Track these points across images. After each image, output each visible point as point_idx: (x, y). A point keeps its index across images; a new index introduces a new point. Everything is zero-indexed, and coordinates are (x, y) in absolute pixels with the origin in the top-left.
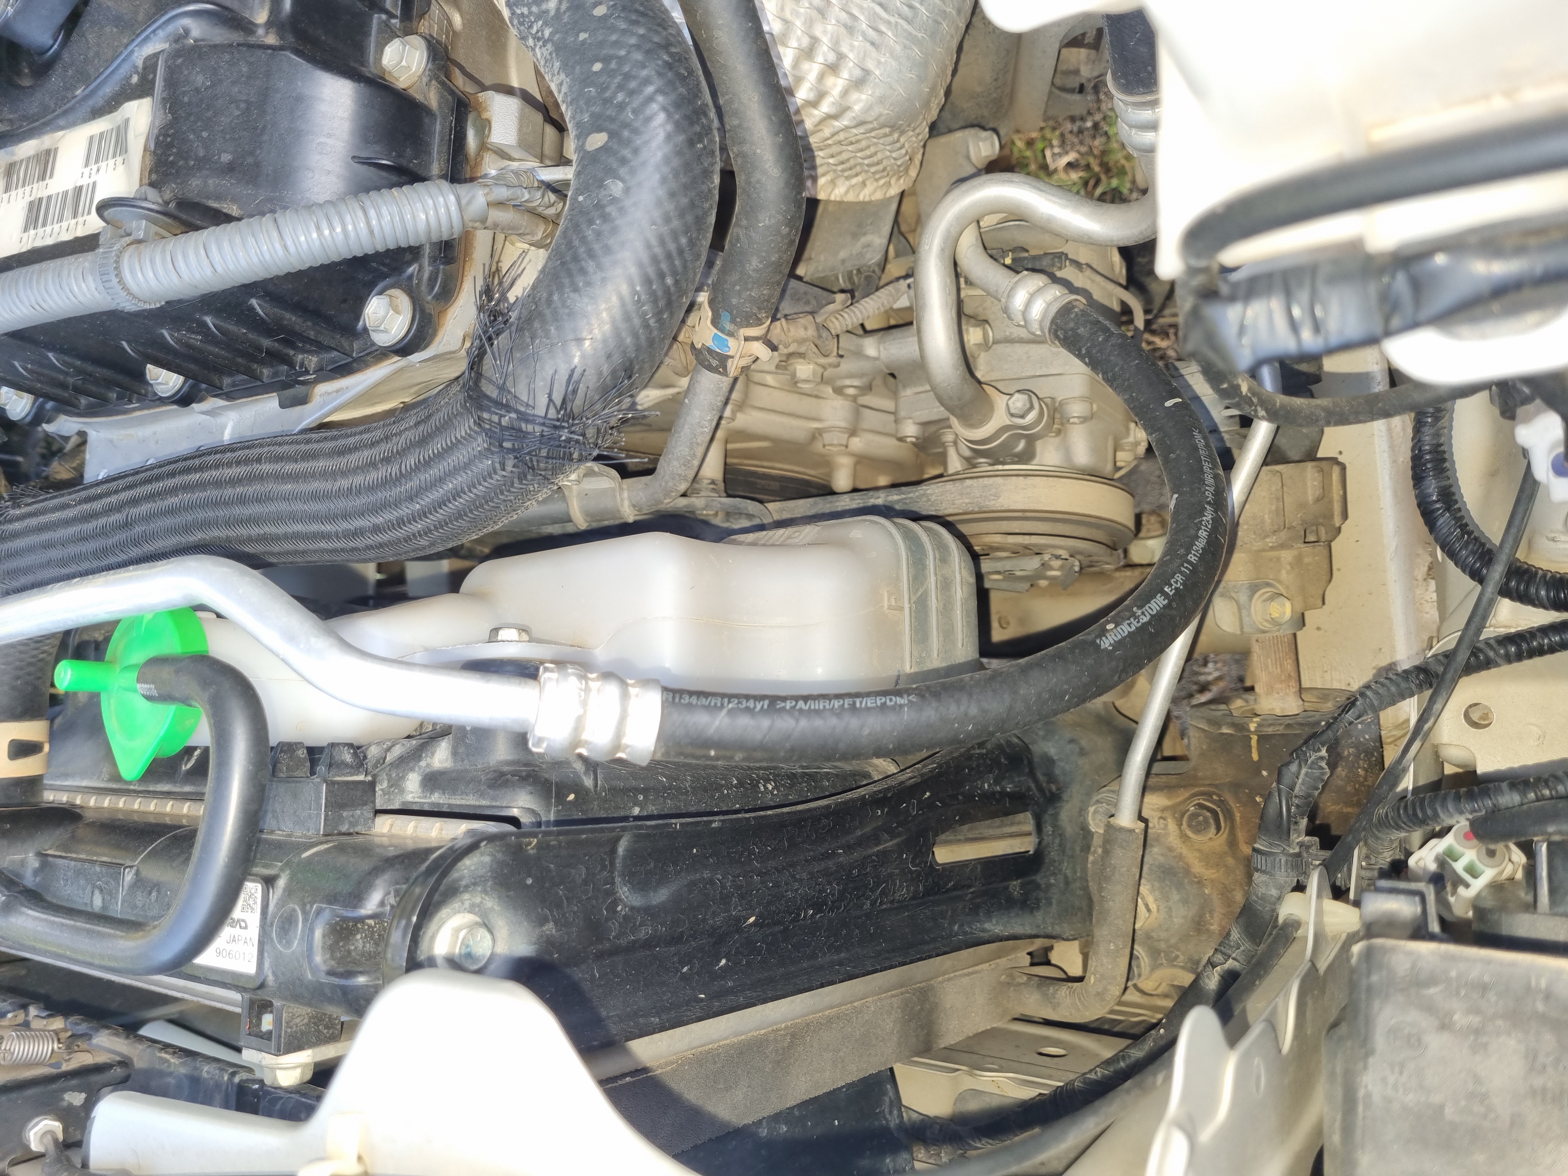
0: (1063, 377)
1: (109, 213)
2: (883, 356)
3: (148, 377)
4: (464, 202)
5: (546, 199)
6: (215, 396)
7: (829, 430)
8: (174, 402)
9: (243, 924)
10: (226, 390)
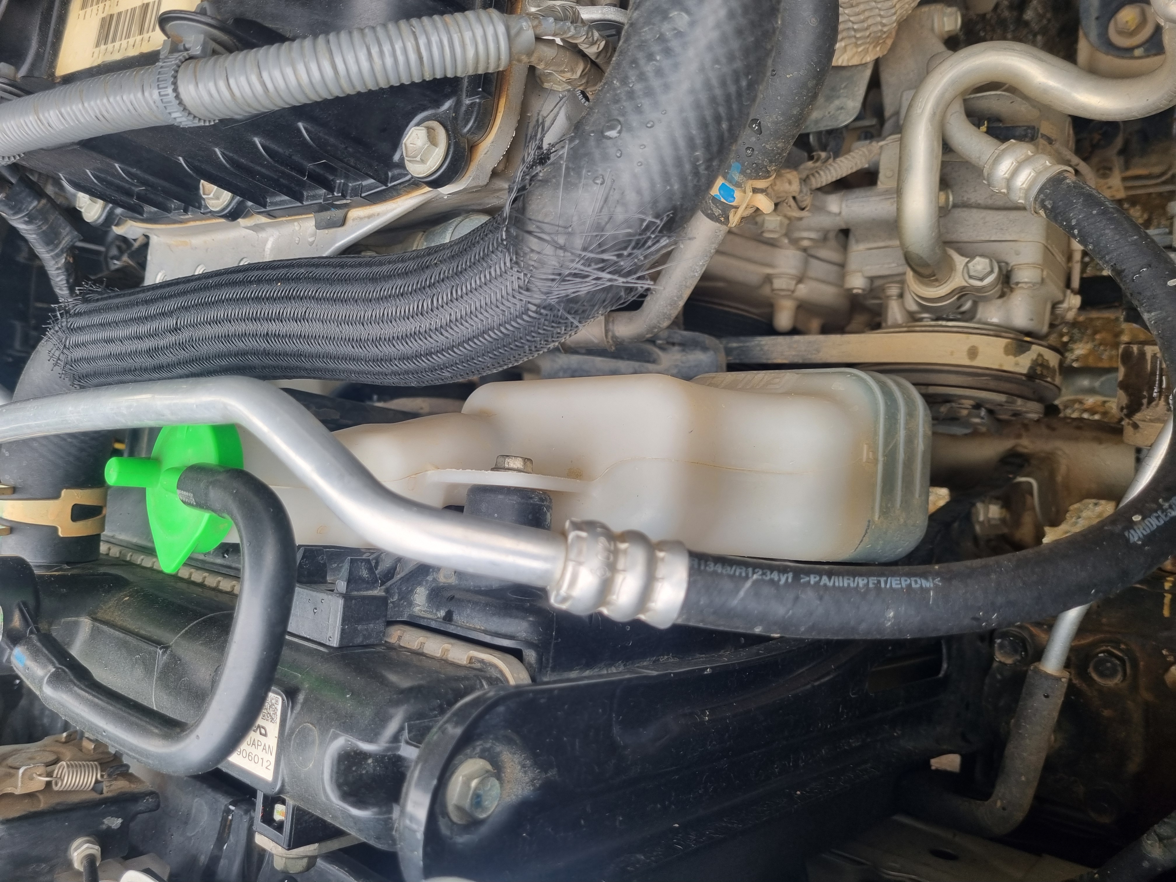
0: (1018, 243)
1: (169, 26)
2: (843, 213)
3: (201, 192)
4: (513, 32)
5: (590, 37)
6: (259, 213)
7: (779, 276)
8: (222, 217)
9: (263, 731)
10: (268, 209)
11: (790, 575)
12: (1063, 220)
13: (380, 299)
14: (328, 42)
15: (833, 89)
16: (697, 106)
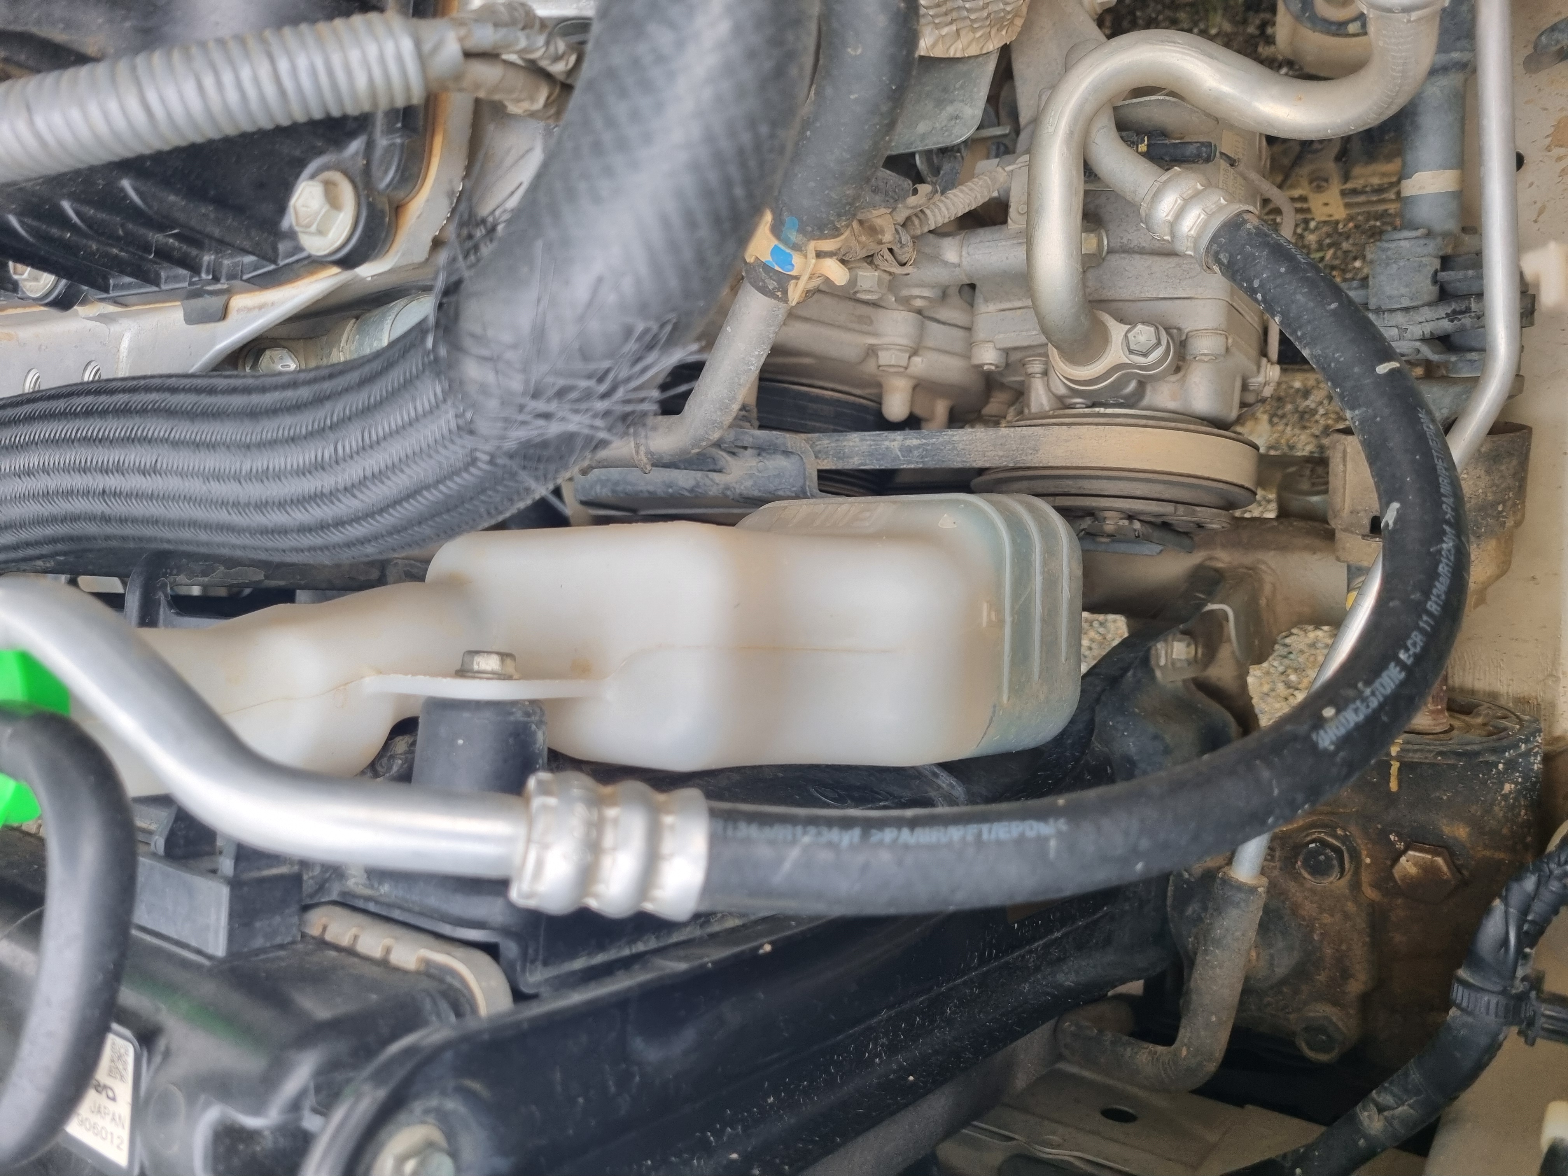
0: (1194, 302)
2: (965, 263)
3: (11, 270)
4: (427, 46)
5: (552, 49)
6: (102, 300)
7: (885, 347)
8: (47, 305)
9: (111, 1094)
10: (112, 294)
11: (857, 832)
12: (1242, 280)
13: (262, 445)
14: (133, 69)
15: (945, 90)
16: (695, 167)
